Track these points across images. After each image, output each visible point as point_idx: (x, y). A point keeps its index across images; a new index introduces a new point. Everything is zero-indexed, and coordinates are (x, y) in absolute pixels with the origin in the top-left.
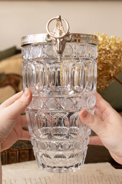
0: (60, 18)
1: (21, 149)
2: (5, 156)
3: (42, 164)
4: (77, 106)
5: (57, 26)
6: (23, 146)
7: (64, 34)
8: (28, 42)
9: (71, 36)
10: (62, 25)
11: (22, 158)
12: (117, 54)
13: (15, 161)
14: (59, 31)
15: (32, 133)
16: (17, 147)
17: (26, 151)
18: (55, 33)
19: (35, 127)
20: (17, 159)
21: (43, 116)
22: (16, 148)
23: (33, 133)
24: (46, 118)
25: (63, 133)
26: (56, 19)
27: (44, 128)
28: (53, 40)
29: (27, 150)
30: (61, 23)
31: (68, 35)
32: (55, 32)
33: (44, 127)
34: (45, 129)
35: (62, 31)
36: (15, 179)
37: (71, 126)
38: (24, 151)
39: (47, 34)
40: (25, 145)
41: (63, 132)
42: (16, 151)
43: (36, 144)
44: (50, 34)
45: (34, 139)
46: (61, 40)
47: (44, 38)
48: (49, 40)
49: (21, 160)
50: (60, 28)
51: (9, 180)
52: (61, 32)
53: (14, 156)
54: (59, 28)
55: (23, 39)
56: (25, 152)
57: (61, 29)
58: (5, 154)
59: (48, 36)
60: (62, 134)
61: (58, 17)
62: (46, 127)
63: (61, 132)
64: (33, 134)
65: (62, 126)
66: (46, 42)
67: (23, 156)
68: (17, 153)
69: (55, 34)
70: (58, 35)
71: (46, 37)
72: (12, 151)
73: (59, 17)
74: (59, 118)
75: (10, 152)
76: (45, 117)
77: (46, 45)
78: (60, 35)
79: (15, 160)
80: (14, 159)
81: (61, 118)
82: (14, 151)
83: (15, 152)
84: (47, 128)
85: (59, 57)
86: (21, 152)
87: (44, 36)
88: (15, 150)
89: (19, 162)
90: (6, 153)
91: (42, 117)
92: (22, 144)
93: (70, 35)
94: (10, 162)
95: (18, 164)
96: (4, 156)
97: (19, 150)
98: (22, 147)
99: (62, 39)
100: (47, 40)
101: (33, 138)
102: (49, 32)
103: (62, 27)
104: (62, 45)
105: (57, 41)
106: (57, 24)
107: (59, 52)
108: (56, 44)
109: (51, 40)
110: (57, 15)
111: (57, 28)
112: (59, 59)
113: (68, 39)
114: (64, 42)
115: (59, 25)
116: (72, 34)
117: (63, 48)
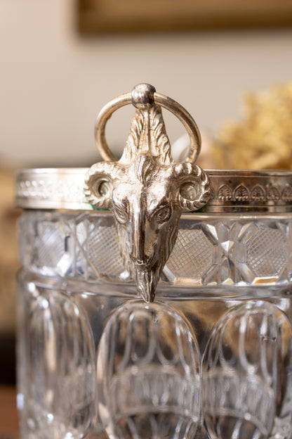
0: (150, 100)
5: (139, 137)
9: (206, 187)
10: (163, 131)
14: (145, 160)
30: (157, 121)
32: (126, 163)
35: (161, 161)
50: (153, 144)
52: (153, 167)
54: (145, 147)
57: (155, 152)
61: (140, 92)
66: (89, 207)
69: (125, 178)
71: (86, 186)
73: (148, 93)
78: (147, 184)
93: (202, 178)
100: (90, 202)
103: (162, 141)
104: (157, 231)
105: (129, 214)
106: (141, 126)
107: (142, 264)
108: (125, 224)
109: (107, 203)
110: (137, 85)
111: (138, 148)
112: (146, 297)
113: (192, 202)
114: (168, 214)
115: (149, 130)
116: (209, 173)
117: (167, 243)
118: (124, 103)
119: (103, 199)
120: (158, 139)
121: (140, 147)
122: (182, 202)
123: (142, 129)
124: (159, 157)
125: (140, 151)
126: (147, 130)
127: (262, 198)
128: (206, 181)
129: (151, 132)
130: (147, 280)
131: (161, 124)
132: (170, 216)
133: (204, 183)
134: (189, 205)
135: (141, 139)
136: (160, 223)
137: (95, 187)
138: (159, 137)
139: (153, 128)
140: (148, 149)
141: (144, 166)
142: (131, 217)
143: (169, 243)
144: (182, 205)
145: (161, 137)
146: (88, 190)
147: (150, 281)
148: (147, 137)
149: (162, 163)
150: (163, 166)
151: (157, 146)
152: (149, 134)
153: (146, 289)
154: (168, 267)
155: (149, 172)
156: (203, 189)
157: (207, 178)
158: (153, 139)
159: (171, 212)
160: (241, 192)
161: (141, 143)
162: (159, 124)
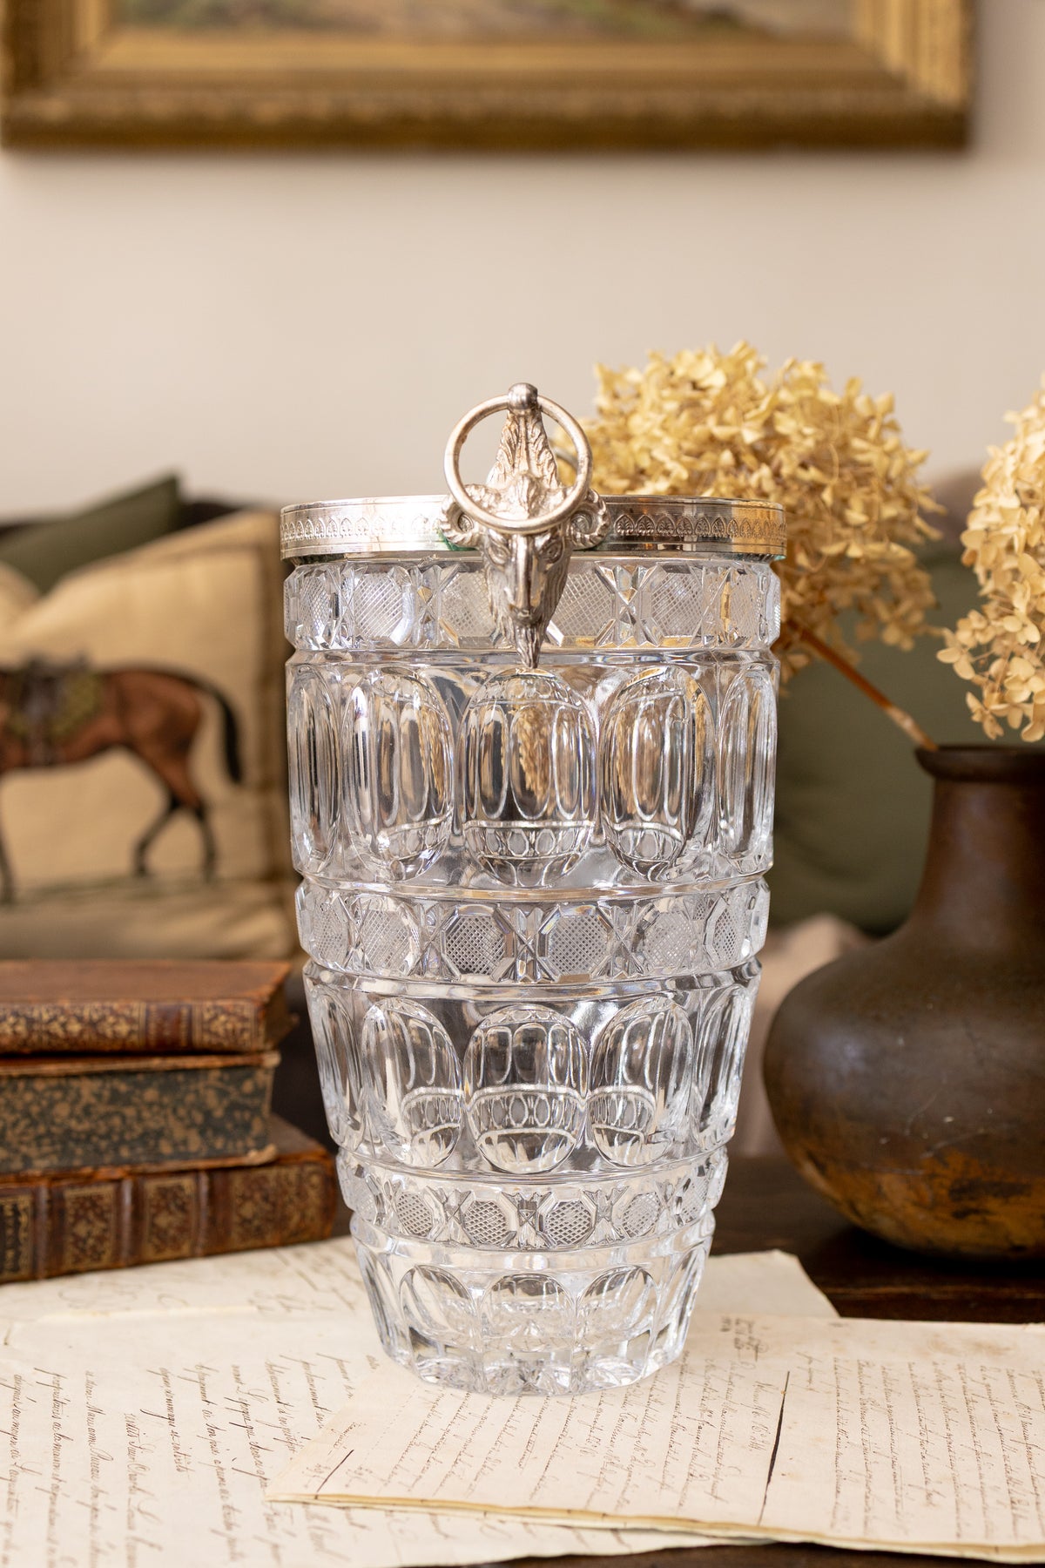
0: (532, 405)
1: (153, 1168)
2: (35, 1215)
3: (412, 1330)
4: (639, 959)
5: (513, 452)
6: (166, 1148)
7: (557, 504)
8: (326, 542)
9: (604, 516)
10: (545, 447)
11: (160, 1234)
12: (813, 474)
13: (106, 1259)
14: (527, 482)
15: (345, 1126)
16: (125, 1153)
17: (187, 1182)
18: (498, 495)
19: (366, 1085)
20: (118, 1236)
21: (417, 1019)
22: (117, 1163)
23: (356, 1126)
24: (435, 1029)
25: (550, 1131)
26: (509, 406)
27: (422, 1090)
28: (486, 541)
29: (195, 1171)
30: (537, 431)
31: (582, 508)
32: (500, 486)
33: (426, 1085)
34: (429, 1098)
35: (546, 484)
36: (88, 1373)
37: (604, 1084)
38: (170, 1182)
39: (447, 505)
40: (185, 1142)
41: (548, 1125)
42: (118, 1182)
43: (372, 1200)
44: (466, 505)
45: (360, 1171)
46: (540, 542)
47: (429, 526)
48: (458, 536)
49: (149, 1252)
50: (534, 463)
51: (49, 1379)
52: (539, 491)
53: (101, 1216)
54: (523, 466)
55: (297, 524)
56: (180, 1188)
57: (537, 472)
58: (35, 1204)
59: (457, 516)
60: (544, 1136)
61: (520, 394)
62: (437, 1084)
63: (535, 1125)
64: (357, 1136)
65: (544, 1082)
66: (443, 547)
67: (163, 1220)
68: (118, 1195)
69: (502, 505)
70: (515, 515)
71: (444, 518)
72: (89, 1180)
73: (529, 397)
74: (525, 1030)
75: (72, 1187)
76: (431, 1026)
77: (443, 565)
78: (533, 513)
79: (108, 1248)
80: (100, 1239)
81: (537, 1030)
82: (99, 1183)
83: (107, 1190)
84: (444, 1091)
85: (522, 647)
86: (151, 1186)
87: (432, 509)
88: (104, 1172)
89: (138, 1261)
90: (44, 1195)
91: (411, 1022)
92: (159, 1134)
93: (599, 506)
94: (69, 1263)
95: (128, 1279)
96: (24, 1219)
97: (140, 1177)
98: (158, 1158)
99: (548, 537)
100: (446, 540)
101: (354, 1164)
102: (463, 487)
103: (546, 459)
104: (546, 572)
105: (511, 551)
106: (515, 437)
107: (528, 615)
108: (504, 566)
109: (476, 540)
110: (516, 385)
111: (513, 466)
112: (528, 661)
113: (587, 536)
114: (559, 551)
115: (527, 443)
116: (607, 500)
117: (553, 590)
118: (496, 408)
119: (468, 535)
120: (539, 455)
121: (516, 465)
122: (575, 536)
123: (518, 441)
124: (542, 478)
125: (516, 470)
126: (524, 442)
127: (672, 532)
128: (604, 509)
129: (530, 446)
130: (530, 639)
131: (543, 436)
132: (561, 553)
133: (601, 512)
134: (583, 540)
135: (517, 455)
136: (548, 562)
137: (455, 520)
138: (541, 452)
139: (533, 440)
140: (527, 468)
141: (529, 491)
142: (514, 555)
143: (556, 591)
144: (575, 539)
145: (544, 452)
146: (448, 522)
147: (533, 641)
148: (525, 452)
149: (547, 486)
150: (549, 490)
151: (538, 465)
152: (527, 449)
153: (528, 653)
154: (554, 622)
155: (534, 498)
156: (600, 519)
157: (604, 506)
158: (532, 455)
159: (562, 548)
160: (646, 524)
161: (517, 461)
162: (540, 434)
